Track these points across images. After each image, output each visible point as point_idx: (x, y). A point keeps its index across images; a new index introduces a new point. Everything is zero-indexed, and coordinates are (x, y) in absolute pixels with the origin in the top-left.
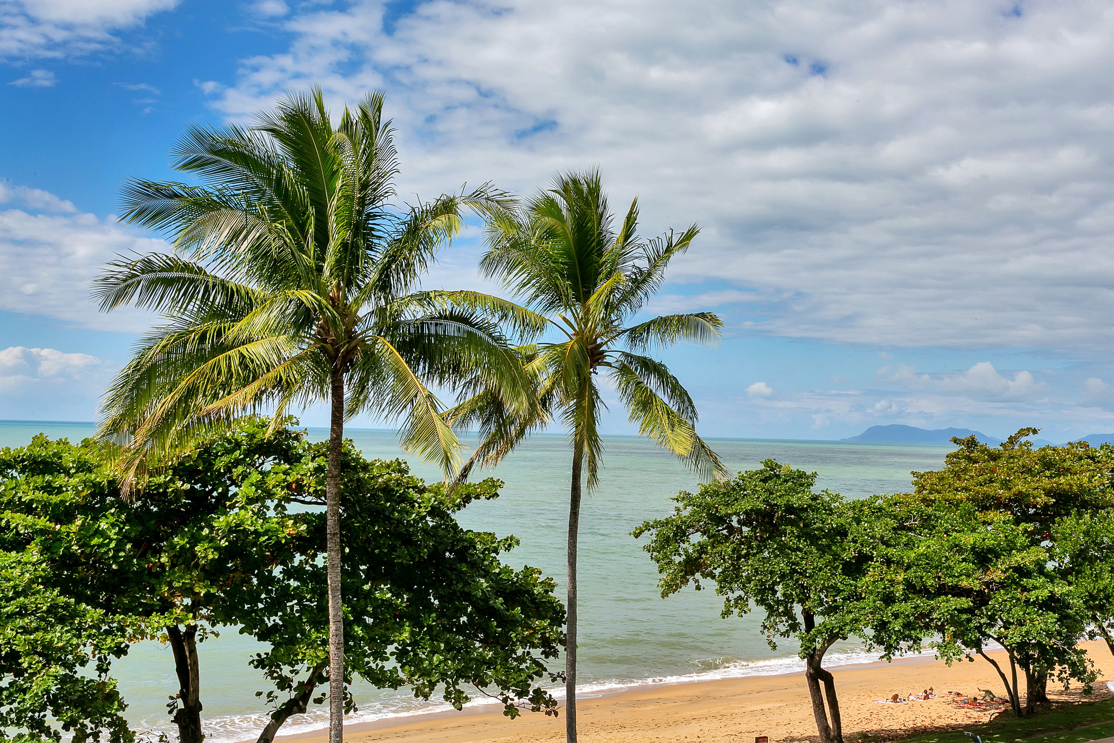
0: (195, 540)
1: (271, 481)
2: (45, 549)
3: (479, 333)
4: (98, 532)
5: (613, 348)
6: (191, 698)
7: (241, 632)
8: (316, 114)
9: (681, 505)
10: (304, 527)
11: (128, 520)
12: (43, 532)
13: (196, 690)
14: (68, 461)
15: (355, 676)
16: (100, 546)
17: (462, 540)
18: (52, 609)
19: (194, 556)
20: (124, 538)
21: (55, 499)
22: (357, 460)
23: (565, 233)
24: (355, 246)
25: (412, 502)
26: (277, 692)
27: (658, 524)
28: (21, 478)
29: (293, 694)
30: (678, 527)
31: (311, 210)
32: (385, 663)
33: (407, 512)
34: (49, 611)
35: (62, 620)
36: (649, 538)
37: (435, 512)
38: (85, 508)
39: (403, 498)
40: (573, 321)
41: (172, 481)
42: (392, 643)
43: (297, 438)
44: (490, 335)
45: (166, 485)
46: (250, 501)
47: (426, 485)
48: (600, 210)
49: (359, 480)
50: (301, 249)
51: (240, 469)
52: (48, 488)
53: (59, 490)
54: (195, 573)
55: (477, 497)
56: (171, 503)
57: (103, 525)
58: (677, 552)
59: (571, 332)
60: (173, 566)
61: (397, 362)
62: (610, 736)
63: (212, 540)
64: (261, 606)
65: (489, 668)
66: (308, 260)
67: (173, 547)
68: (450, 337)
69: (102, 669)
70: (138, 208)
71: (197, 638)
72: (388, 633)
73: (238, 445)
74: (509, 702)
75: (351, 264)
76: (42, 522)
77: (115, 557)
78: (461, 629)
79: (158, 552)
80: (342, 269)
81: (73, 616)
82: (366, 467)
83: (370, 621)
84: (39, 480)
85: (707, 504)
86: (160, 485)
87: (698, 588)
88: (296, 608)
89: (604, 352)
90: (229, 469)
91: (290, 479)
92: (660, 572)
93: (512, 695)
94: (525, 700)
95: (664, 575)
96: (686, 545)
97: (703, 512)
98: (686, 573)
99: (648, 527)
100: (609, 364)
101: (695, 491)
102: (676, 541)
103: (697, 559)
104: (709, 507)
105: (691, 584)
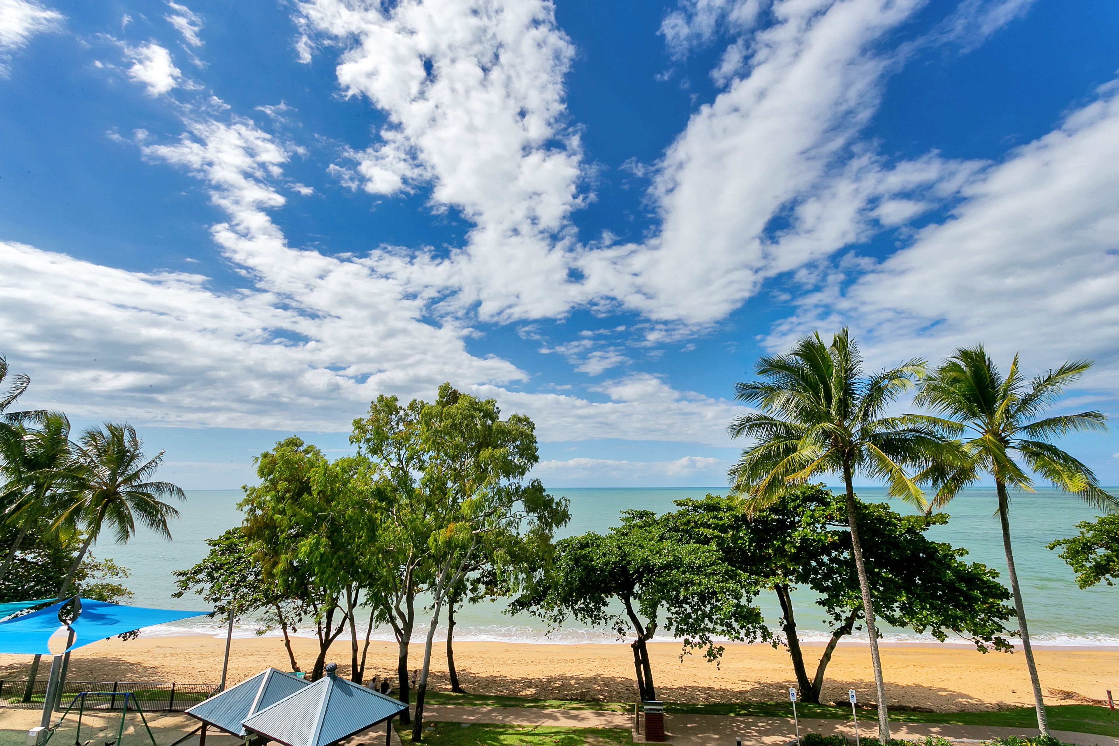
0: (784, 543)
1: (817, 514)
2: (719, 544)
3: (928, 437)
4: (741, 538)
5: (1014, 438)
6: (790, 619)
7: (812, 588)
8: (815, 341)
9: (1084, 530)
10: (837, 538)
11: (751, 533)
12: (716, 537)
13: (792, 616)
14: (723, 505)
15: (878, 618)
16: (742, 544)
17: (929, 548)
18: (727, 572)
19: (785, 550)
20: (751, 541)
21: (721, 523)
22: (859, 503)
23: (966, 378)
24: (846, 400)
25: (895, 526)
26: (834, 622)
27: (1065, 542)
28: (705, 513)
29: (843, 623)
30: (1084, 544)
31: (821, 386)
32: (894, 613)
33: (893, 531)
34: (725, 573)
35: (731, 578)
36: (1061, 550)
37: (910, 531)
38: (732, 527)
39: (890, 523)
40: (982, 425)
41: (769, 515)
42: (896, 602)
43: (827, 494)
44: (934, 436)
45: (767, 517)
46: (809, 524)
47: (901, 516)
48: (987, 363)
49: (864, 514)
50: (819, 404)
51: (801, 509)
52: (715, 517)
53: (721, 519)
54: (787, 559)
55: (934, 523)
56: (769, 524)
57: (741, 534)
58: (1087, 560)
59: (982, 431)
60: (775, 555)
61: (879, 453)
62: (1057, 675)
63: (791, 543)
64: (820, 576)
65: (961, 621)
66: (823, 408)
67: (774, 545)
68: (909, 440)
69: (749, 601)
70: (741, 394)
71: (789, 590)
72: (894, 596)
73: (798, 497)
74: (980, 644)
75: (845, 408)
76: (716, 533)
77: (749, 549)
78: (939, 598)
79: (767, 547)
80: (840, 411)
81: (736, 576)
82: (866, 507)
83: (881, 589)
84: (712, 514)
85: (1106, 530)
86: (764, 517)
87: (1110, 584)
88: (839, 578)
89: (1008, 440)
90: (795, 508)
91: (826, 514)
92: (1076, 572)
93: (980, 639)
94: (990, 643)
95: (1079, 574)
96: (1093, 556)
97: (1103, 535)
98: (1098, 574)
99: (1059, 543)
100: (1014, 447)
101: (1094, 521)
102: (1085, 553)
103: (1105, 565)
104: (1109, 532)
105: (1103, 581)
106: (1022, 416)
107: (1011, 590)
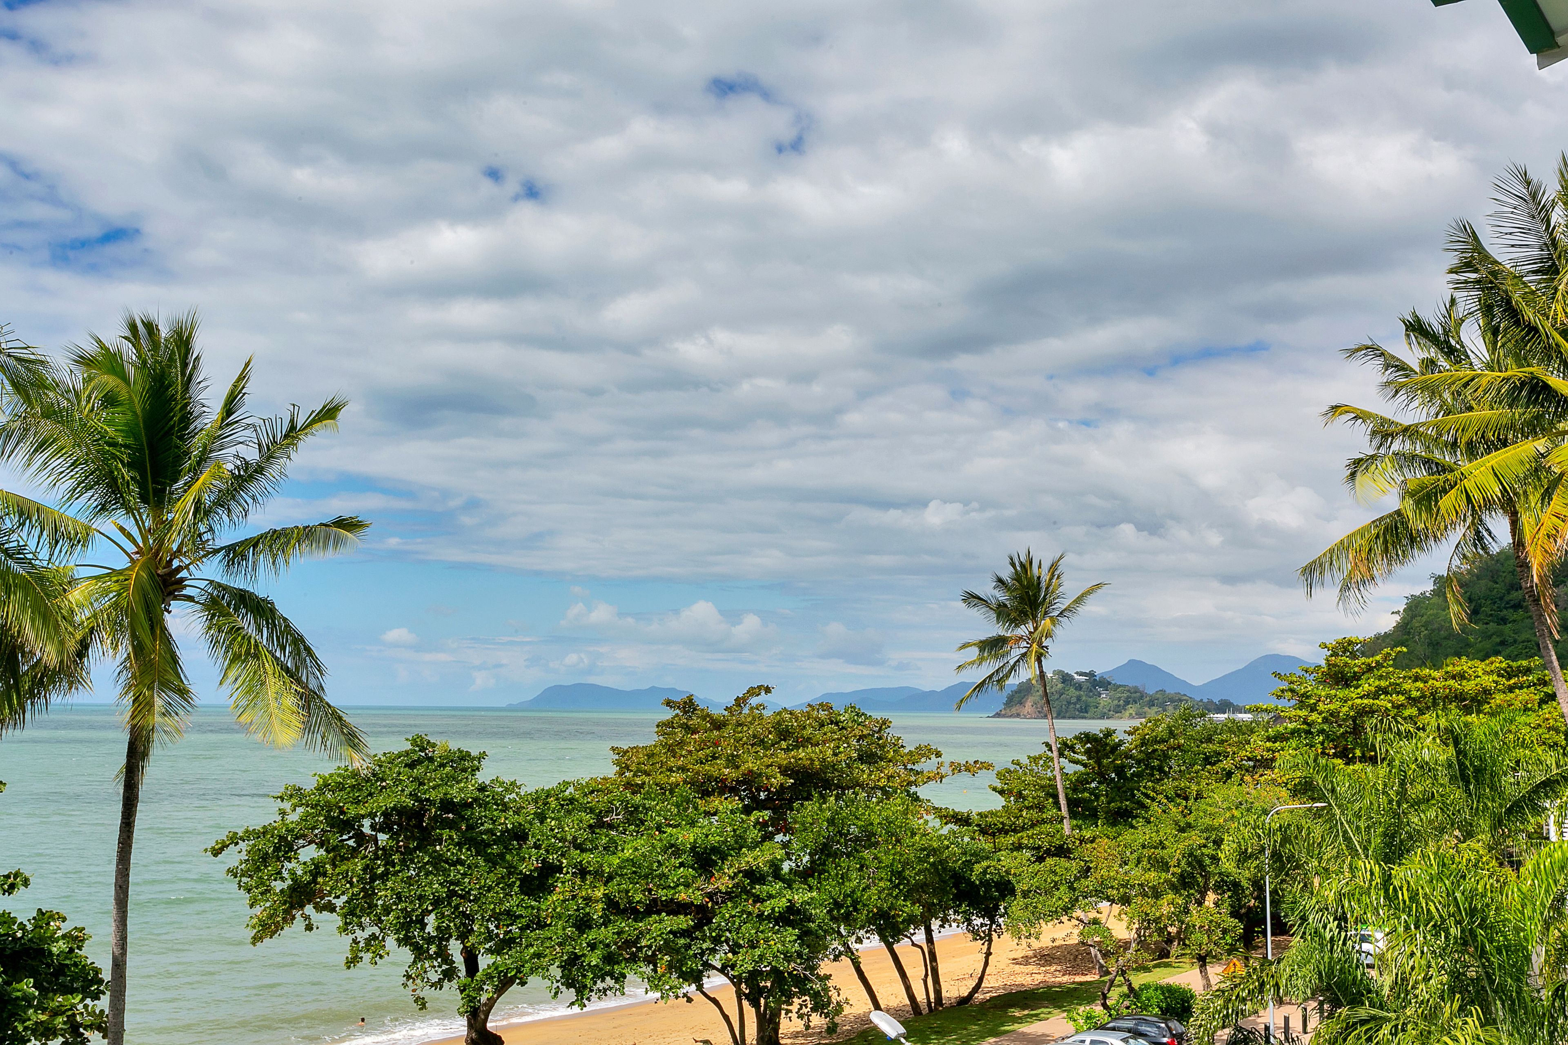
5: (197, 574)
9: (287, 806)
23: (131, 400)
27: (249, 834)
30: (281, 838)
36: (235, 856)
40: (135, 533)
58: (279, 875)
59: (131, 548)
85: (326, 802)
87: (310, 928)
89: (183, 580)
92: (253, 905)
95: (257, 911)
96: (293, 865)
97: (320, 815)
98: (292, 907)
99: (234, 839)
100: (190, 598)
101: (309, 784)
102: (278, 859)
103: (309, 883)
104: (329, 806)
105: (299, 923)
106: (225, 517)
107: (106, 975)
